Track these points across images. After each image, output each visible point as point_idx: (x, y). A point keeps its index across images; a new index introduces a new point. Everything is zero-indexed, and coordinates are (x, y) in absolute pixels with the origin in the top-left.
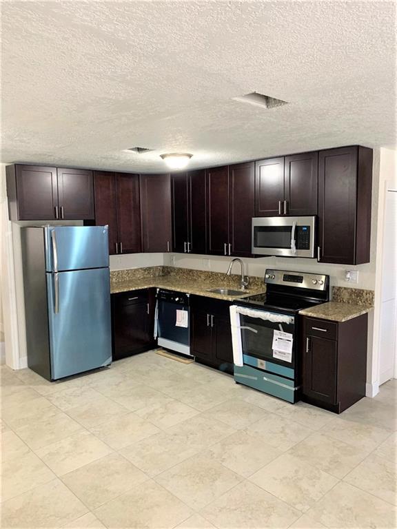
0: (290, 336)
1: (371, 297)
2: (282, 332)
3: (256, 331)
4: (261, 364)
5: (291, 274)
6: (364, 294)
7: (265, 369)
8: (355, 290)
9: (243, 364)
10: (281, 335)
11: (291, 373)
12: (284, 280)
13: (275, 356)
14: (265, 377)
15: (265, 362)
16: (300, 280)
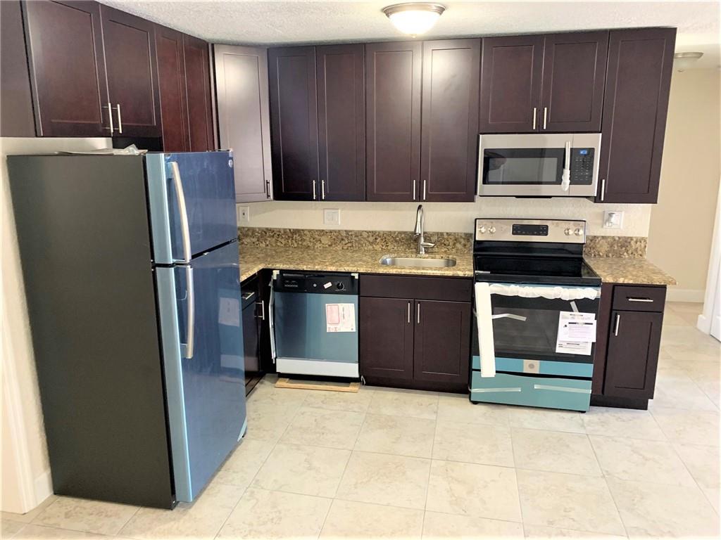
0: (591, 317)
1: (643, 245)
2: (576, 313)
3: (524, 319)
4: (530, 366)
5: (526, 222)
6: (632, 243)
7: (538, 373)
8: (619, 238)
9: (495, 373)
10: (573, 318)
11: (587, 370)
12: (513, 234)
13: (559, 350)
14: (537, 384)
15: (538, 362)
16: (543, 230)
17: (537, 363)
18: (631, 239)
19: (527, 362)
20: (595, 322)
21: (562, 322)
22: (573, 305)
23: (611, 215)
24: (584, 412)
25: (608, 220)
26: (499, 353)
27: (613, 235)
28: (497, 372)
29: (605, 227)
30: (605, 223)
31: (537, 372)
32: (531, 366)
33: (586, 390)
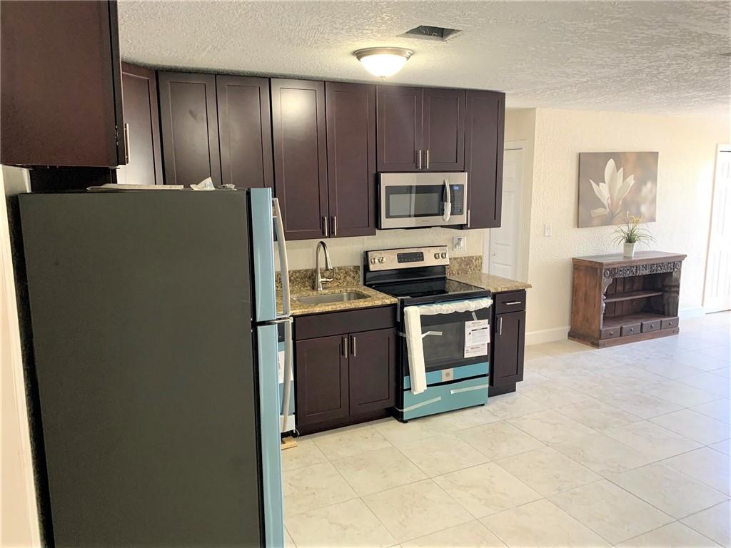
0: (486, 323)
1: (480, 263)
2: (476, 321)
3: (440, 333)
5: (406, 251)
6: (474, 261)
7: (453, 379)
8: (465, 258)
9: (426, 388)
10: (474, 326)
11: (484, 368)
12: (399, 262)
13: (467, 356)
14: (453, 389)
15: (452, 369)
16: (420, 257)
17: (451, 371)
18: (473, 257)
19: (444, 372)
20: (488, 326)
21: (467, 330)
22: (474, 314)
23: (460, 239)
24: (483, 405)
25: (458, 244)
26: (429, 369)
27: (460, 256)
28: (428, 386)
29: (455, 249)
30: (456, 247)
31: (451, 378)
32: (448, 375)
33: (484, 385)
